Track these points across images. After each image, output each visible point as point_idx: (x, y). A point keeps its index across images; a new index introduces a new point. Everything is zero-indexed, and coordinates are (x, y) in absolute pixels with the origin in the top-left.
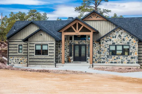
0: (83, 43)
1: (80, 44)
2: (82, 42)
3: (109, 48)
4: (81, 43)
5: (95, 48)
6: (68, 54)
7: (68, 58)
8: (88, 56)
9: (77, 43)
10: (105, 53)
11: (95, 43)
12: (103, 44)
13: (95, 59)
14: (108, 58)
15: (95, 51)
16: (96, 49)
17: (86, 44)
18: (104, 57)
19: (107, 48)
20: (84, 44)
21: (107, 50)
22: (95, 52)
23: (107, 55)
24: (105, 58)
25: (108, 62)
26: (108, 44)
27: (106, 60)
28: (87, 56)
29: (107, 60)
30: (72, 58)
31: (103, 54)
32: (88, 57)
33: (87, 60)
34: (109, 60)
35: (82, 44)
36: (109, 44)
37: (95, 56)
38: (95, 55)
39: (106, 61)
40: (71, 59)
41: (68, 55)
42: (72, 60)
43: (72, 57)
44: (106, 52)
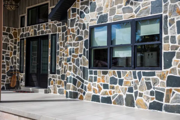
0: (43, 32)
1: (37, 35)
2: (40, 30)
3: (88, 38)
4: (39, 33)
6: (18, 67)
9: (32, 35)
10: (78, 60)
12: (75, 27)
14: (85, 81)
18: (76, 75)
19: (84, 40)
20: (44, 34)
21: (84, 47)
23: (82, 66)
24: (78, 80)
25: (84, 93)
26: (86, 23)
27: (80, 88)
28: (49, 70)
29: (82, 87)
31: (73, 64)
32: (50, 76)
33: (49, 85)
34: (87, 85)
35: (40, 35)
36: (89, 22)
39: (81, 91)
40: (22, 80)
42: (23, 84)
43: (23, 74)
44: (80, 56)
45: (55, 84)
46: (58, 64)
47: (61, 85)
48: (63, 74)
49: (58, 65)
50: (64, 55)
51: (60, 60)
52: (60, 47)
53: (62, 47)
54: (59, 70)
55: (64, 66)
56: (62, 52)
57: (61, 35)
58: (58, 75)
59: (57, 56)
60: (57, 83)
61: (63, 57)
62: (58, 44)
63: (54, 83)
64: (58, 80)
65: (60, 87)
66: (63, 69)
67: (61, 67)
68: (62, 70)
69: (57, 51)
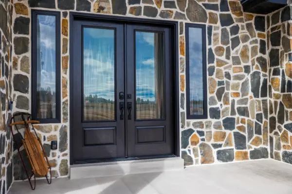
0: (153, 11)
1: (128, 15)
2: (142, 5)
4: (138, 11)
5: (233, 53)
6: (22, 103)
7: (18, 141)
8: (189, 117)
9: (101, 8)
11: (234, 16)
13: (236, 134)
15: (232, 74)
16: (236, 61)
17: (172, 19)
20: (158, 18)
22: (232, 82)
28: (182, 110)
30: (57, 134)
32: (186, 124)
33: (185, 145)
35: (142, 16)
37: (233, 113)
38: (236, 106)
40: (53, 145)
41: (15, 110)
42: (60, 156)
43: (60, 125)
45: (206, 142)
46: (214, 95)
47: (223, 143)
48: (230, 116)
49: (212, 98)
50: (228, 75)
51: (217, 87)
52: (216, 57)
53: (223, 58)
54: (218, 108)
55: (231, 99)
56: (222, 68)
57: (219, 32)
58: (214, 121)
59: (208, 77)
60: (212, 139)
61: (225, 79)
62: (210, 50)
63: (203, 140)
64: (213, 130)
65: (220, 146)
66: (229, 106)
67: (222, 102)
68: (227, 109)
69: (208, 66)
